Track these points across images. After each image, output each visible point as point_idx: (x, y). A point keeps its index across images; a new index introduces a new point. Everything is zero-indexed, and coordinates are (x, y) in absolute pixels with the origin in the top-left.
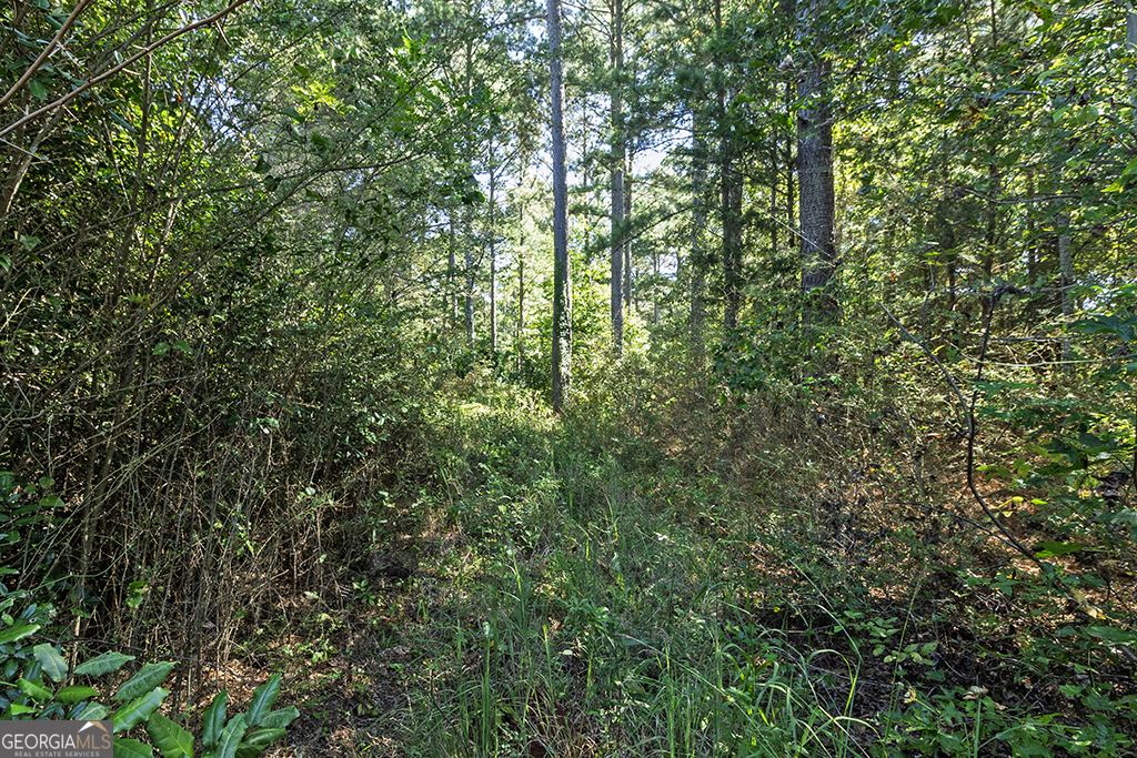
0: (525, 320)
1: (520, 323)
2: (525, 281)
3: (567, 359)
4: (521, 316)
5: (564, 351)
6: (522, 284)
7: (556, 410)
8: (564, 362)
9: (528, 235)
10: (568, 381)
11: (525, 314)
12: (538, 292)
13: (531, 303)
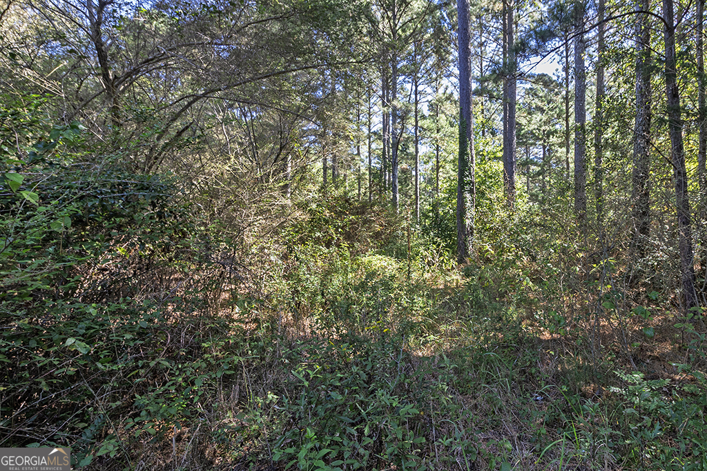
0: (440, 187)
1: (436, 189)
2: (441, 160)
3: (471, 213)
4: (438, 185)
5: (468, 204)
6: (438, 162)
7: (460, 261)
8: (468, 215)
9: (442, 127)
10: (472, 233)
11: (440, 183)
12: (449, 167)
13: (445, 176)
